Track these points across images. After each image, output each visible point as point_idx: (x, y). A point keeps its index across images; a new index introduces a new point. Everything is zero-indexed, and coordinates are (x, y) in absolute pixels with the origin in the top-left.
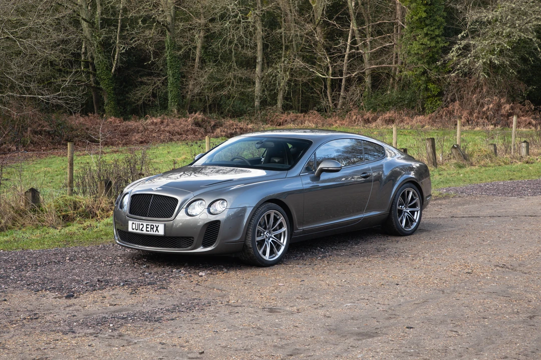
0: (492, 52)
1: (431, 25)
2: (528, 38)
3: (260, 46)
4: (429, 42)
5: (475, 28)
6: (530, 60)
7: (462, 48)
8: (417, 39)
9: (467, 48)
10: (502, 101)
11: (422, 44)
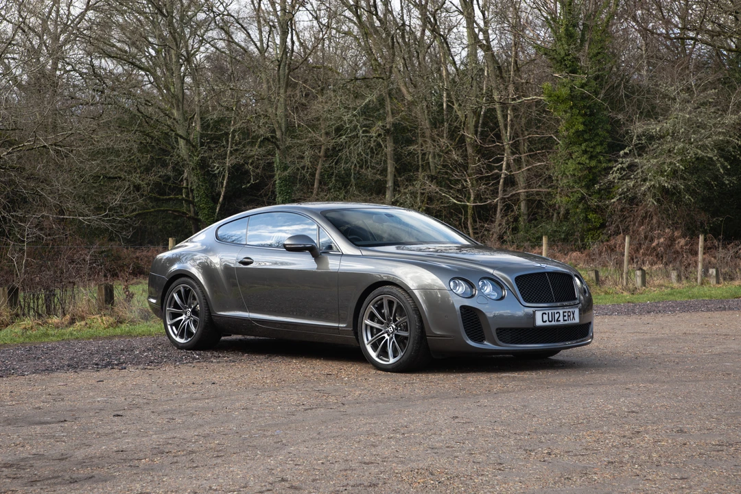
0: (662, 173)
1: (590, 140)
2: (707, 156)
3: (390, 169)
4: (587, 161)
5: (642, 144)
6: (712, 185)
7: (627, 167)
8: (574, 157)
9: (632, 167)
10: (676, 234)
11: (579, 163)
